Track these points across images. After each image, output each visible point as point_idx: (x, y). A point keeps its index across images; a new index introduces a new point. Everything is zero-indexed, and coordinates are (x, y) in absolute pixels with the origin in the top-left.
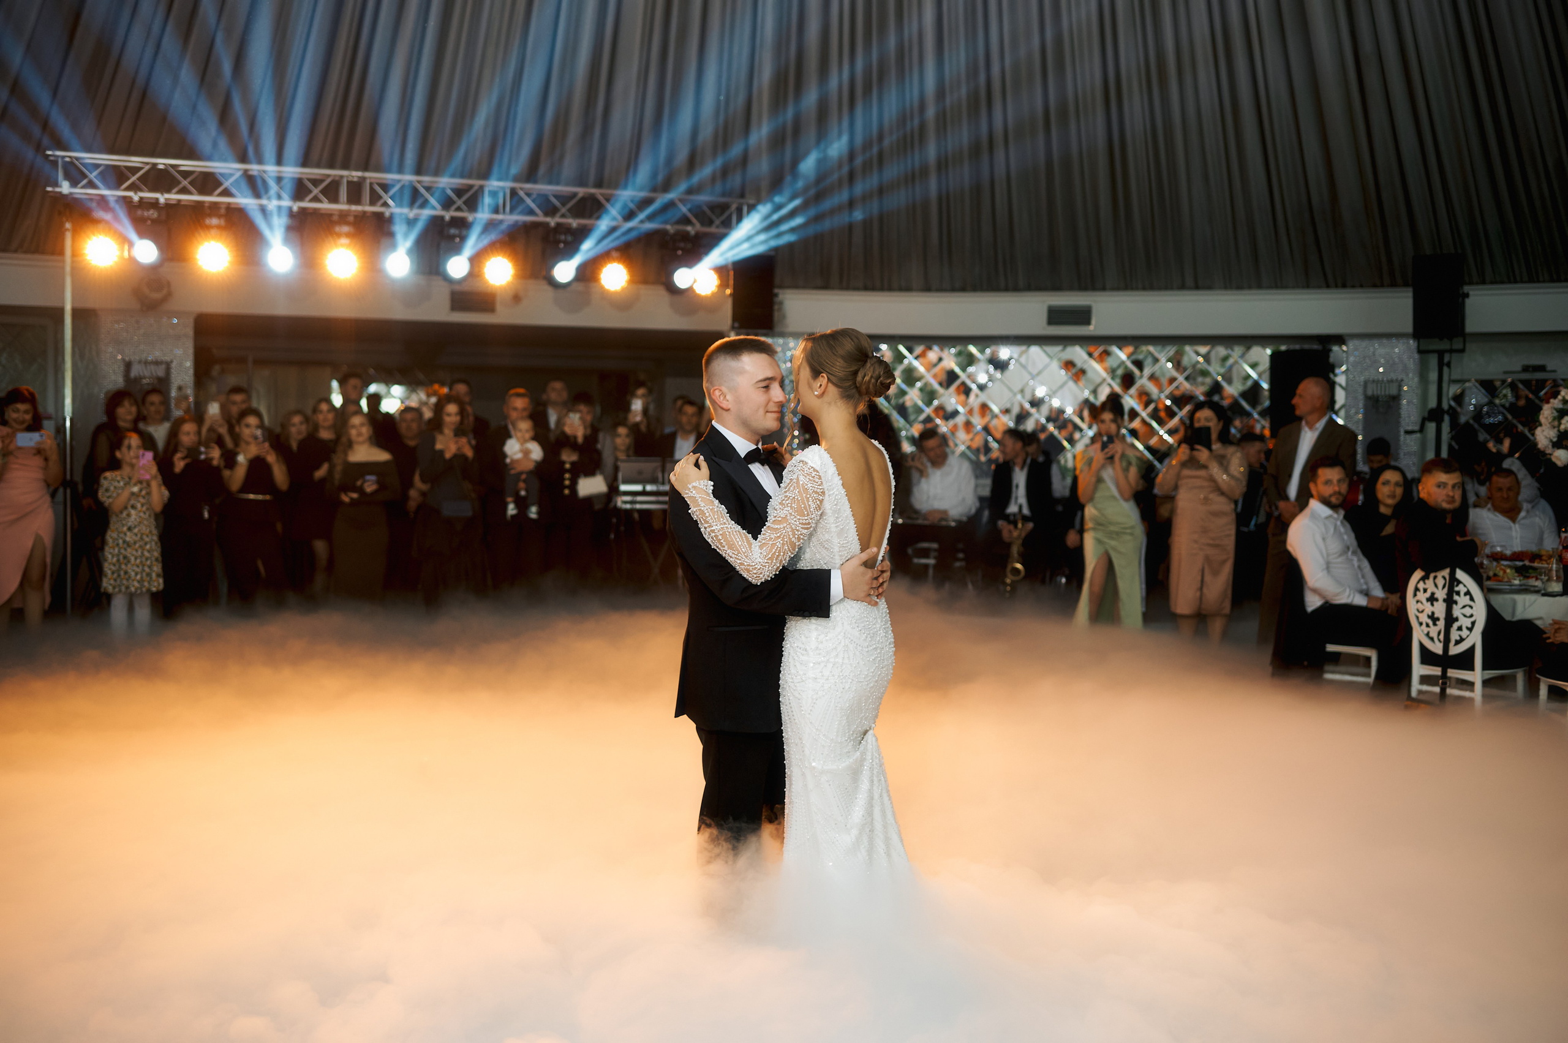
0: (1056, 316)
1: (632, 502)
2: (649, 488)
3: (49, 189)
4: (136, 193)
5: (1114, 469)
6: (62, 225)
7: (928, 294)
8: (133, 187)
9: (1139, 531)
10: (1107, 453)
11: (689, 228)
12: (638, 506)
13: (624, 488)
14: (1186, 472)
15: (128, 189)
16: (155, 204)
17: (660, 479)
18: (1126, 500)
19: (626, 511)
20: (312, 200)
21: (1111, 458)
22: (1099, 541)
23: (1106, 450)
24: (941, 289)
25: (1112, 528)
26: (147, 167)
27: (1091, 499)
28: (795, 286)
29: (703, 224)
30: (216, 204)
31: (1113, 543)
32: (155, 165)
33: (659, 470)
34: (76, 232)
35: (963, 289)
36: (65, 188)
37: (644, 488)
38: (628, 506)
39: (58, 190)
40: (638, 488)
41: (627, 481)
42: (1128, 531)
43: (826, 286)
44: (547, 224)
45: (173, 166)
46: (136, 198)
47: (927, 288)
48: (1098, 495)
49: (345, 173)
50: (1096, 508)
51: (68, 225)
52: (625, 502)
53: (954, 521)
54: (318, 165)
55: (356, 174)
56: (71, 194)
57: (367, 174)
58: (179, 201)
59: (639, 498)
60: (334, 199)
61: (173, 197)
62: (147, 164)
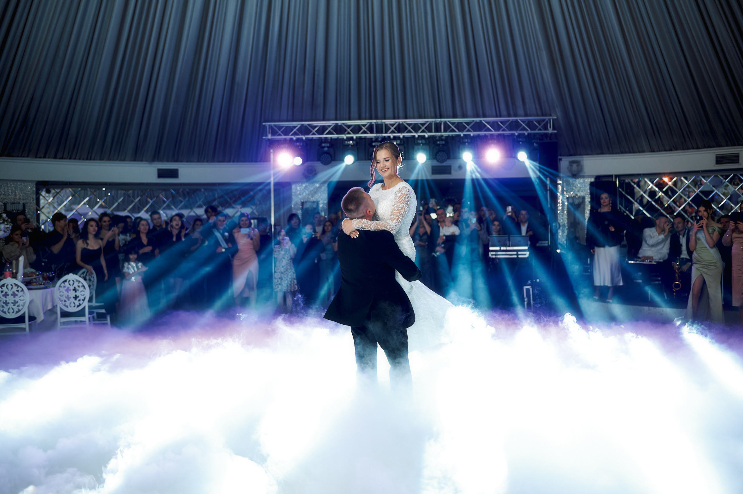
0: (720, 160)
1: (495, 255)
2: (502, 248)
3: (264, 137)
4: (295, 136)
5: (704, 232)
6: (269, 151)
7: (653, 153)
8: (295, 134)
9: (720, 264)
10: (699, 225)
11: (525, 132)
12: (498, 257)
13: (491, 248)
14: (734, 235)
15: (292, 135)
16: (302, 139)
17: (508, 244)
18: (712, 248)
19: (493, 258)
20: (362, 133)
21: (702, 227)
22: (698, 269)
23: (699, 223)
24: (659, 151)
25: (704, 263)
26: (299, 126)
27: (695, 249)
28: (587, 154)
29: (531, 129)
30: (326, 138)
31: (705, 270)
32: (302, 125)
33: (507, 240)
34: (274, 152)
35: (671, 150)
36: (270, 137)
37: (500, 248)
38: (494, 257)
39: (267, 137)
40: (498, 248)
41: (492, 246)
42: (712, 264)
43: (602, 153)
44: (460, 135)
45: (309, 125)
46: (294, 138)
47: (652, 151)
48: (698, 247)
49: (375, 121)
50: (696, 253)
51: (272, 151)
52: (492, 255)
53: (656, 262)
54: (365, 119)
55: (379, 121)
56: (272, 139)
57: (383, 121)
58: (312, 138)
59: (499, 253)
60: (372, 132)
61: (310, 136)
62: (299, 124)
